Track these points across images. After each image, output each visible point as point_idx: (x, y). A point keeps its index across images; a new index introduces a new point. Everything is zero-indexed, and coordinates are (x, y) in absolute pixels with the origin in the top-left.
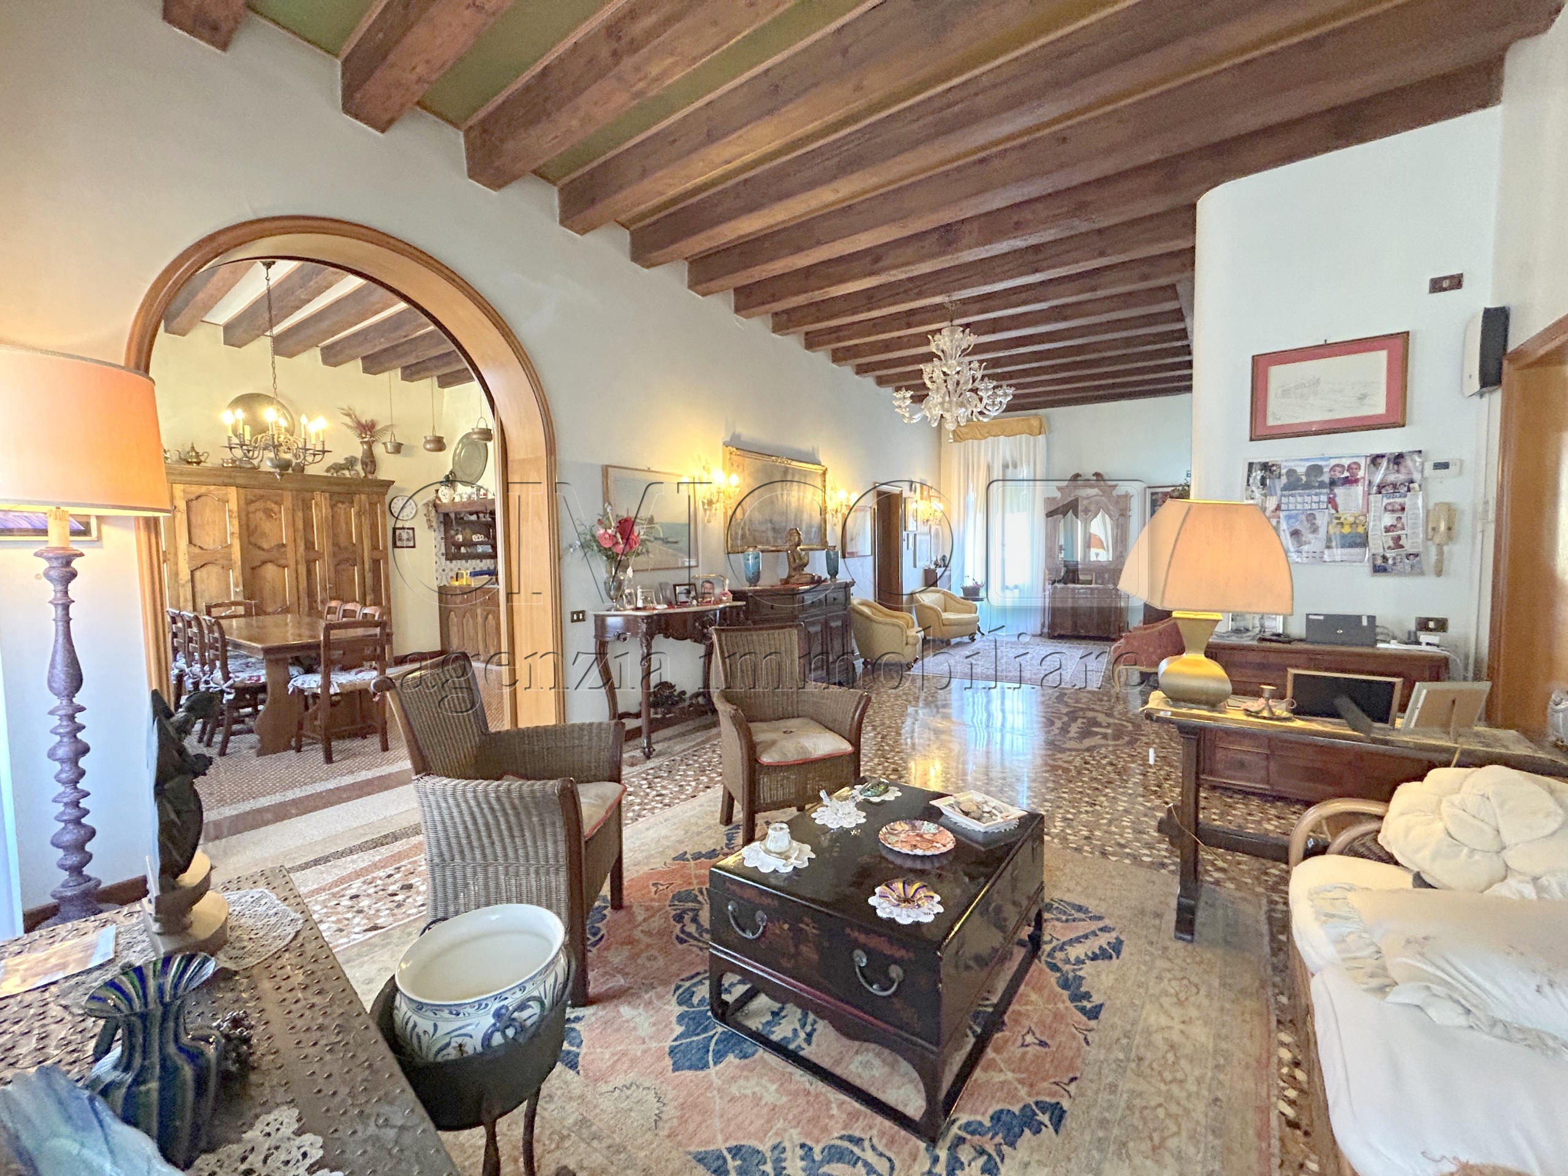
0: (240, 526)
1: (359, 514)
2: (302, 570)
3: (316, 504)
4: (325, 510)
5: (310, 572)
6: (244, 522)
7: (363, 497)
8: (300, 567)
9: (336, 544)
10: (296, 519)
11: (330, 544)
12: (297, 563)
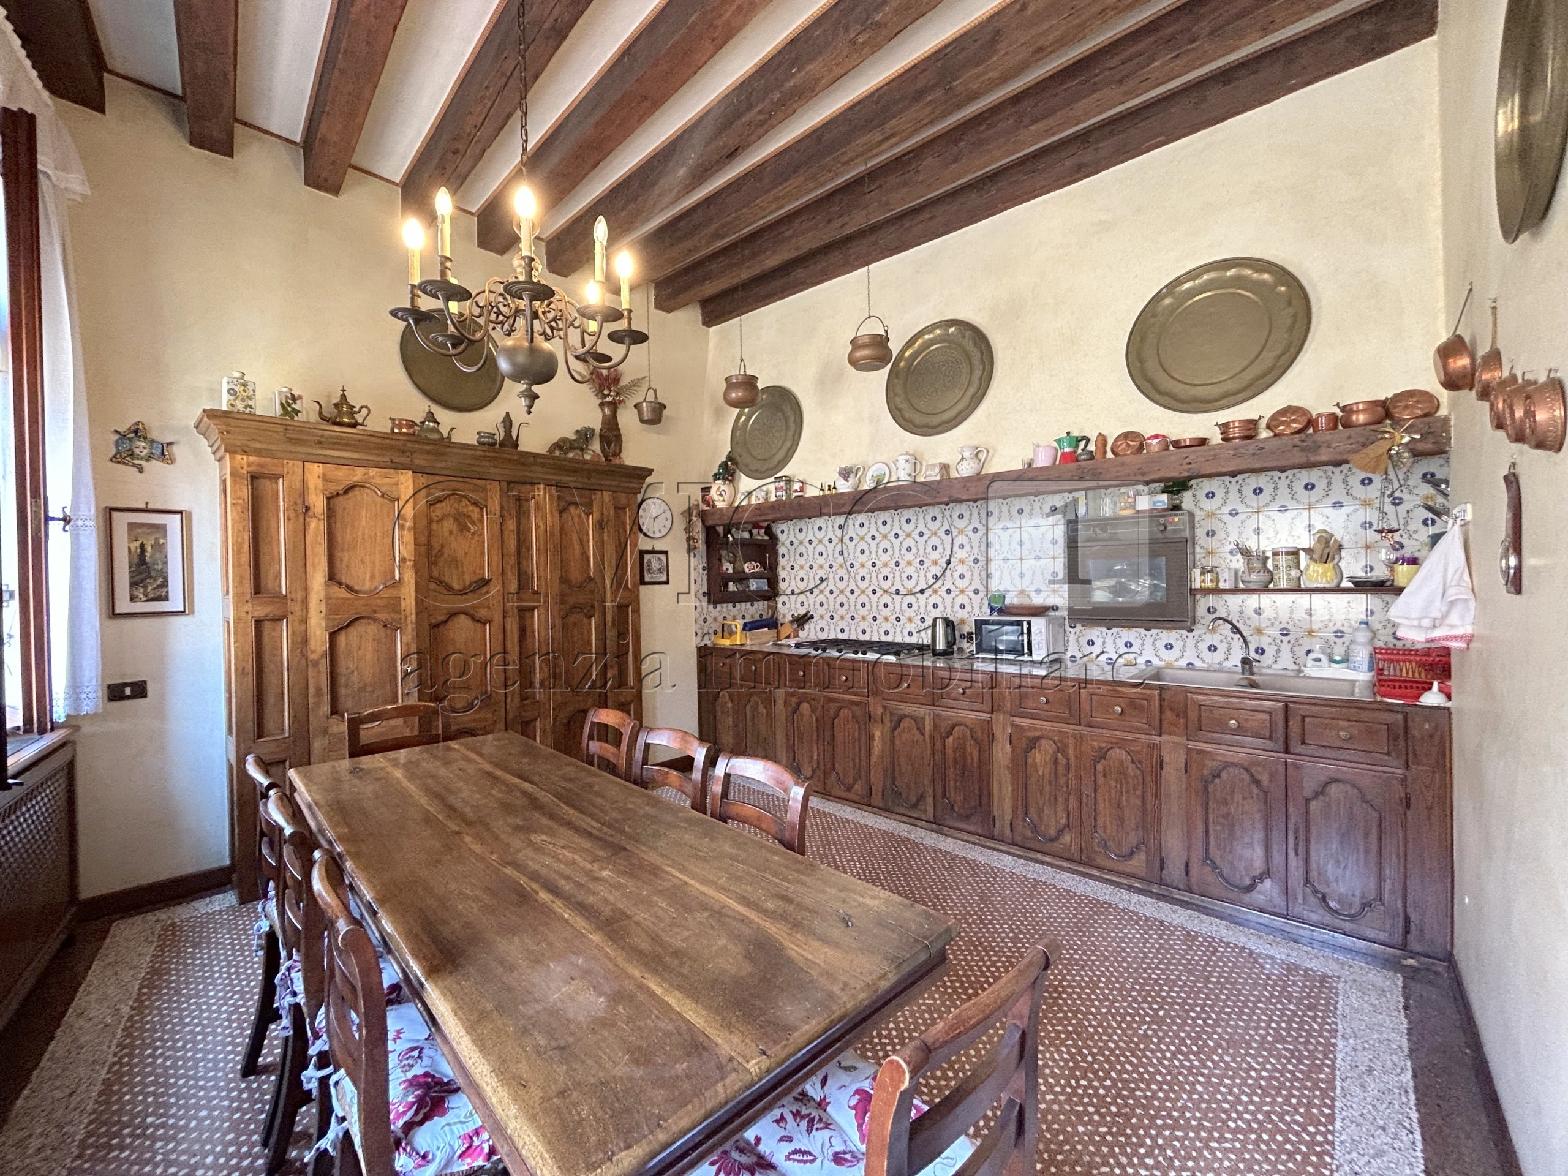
0: (417, 544)
1: (600, 525)
2: (513, 625)
3: (537, 508)
4: (551, 518)
5: (524, 631)
6: (423, 539)
7: (607, 496)
8: (509, 620)
9: (564, 580)
10: (506, 533)
11: (556, 578)
12: (505, 614)
